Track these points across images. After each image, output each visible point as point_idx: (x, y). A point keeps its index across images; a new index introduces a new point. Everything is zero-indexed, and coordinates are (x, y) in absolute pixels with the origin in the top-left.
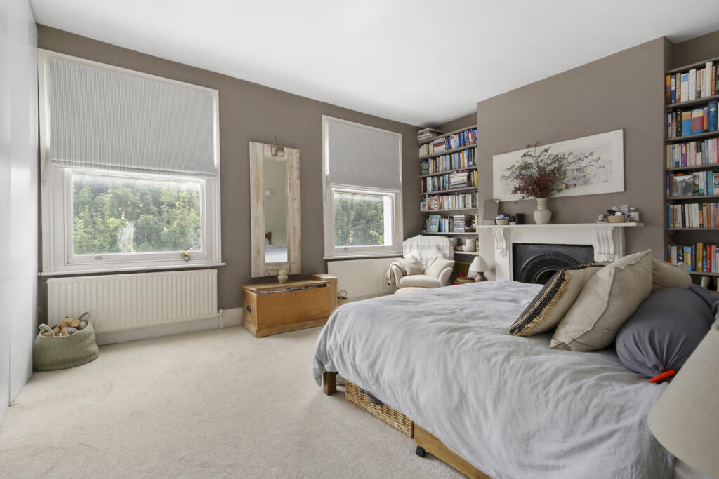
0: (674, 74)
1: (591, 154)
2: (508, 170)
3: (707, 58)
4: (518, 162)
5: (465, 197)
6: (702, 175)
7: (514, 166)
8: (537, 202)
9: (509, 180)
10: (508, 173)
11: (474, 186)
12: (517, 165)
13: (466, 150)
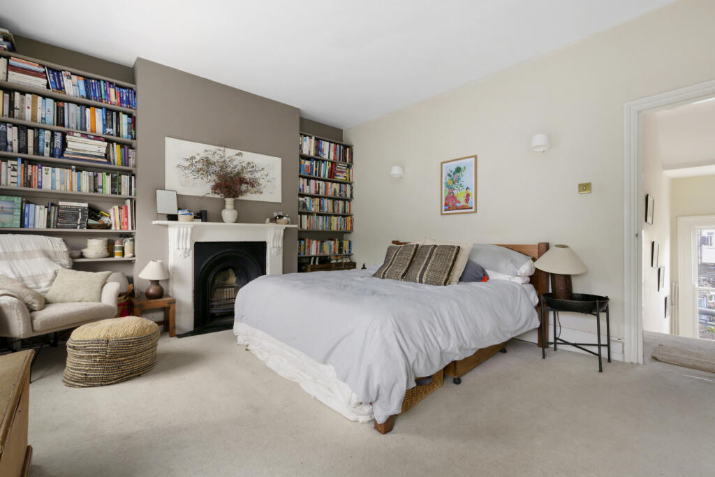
0: (305, 136)
1: (263, 169)
2: (187, 160)
3: (315, 135)
4: (198, 154)
5: (95, 177)
6: (308, 198)
7: (193, 158)
8: (225, 201)
9: (187, 171)
10: (187, 164)
11: (114, 164)
12: (198, 158)
13: (101, 108)
